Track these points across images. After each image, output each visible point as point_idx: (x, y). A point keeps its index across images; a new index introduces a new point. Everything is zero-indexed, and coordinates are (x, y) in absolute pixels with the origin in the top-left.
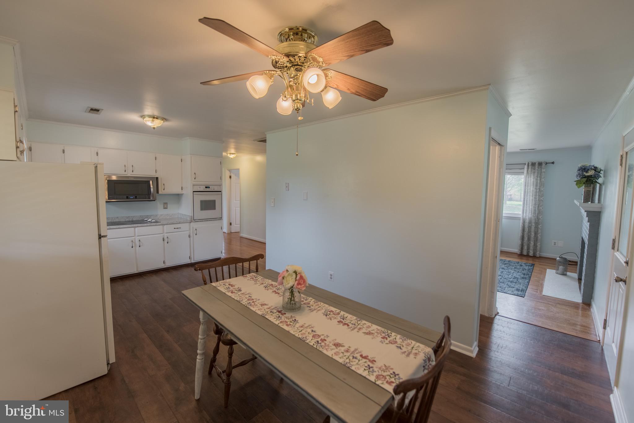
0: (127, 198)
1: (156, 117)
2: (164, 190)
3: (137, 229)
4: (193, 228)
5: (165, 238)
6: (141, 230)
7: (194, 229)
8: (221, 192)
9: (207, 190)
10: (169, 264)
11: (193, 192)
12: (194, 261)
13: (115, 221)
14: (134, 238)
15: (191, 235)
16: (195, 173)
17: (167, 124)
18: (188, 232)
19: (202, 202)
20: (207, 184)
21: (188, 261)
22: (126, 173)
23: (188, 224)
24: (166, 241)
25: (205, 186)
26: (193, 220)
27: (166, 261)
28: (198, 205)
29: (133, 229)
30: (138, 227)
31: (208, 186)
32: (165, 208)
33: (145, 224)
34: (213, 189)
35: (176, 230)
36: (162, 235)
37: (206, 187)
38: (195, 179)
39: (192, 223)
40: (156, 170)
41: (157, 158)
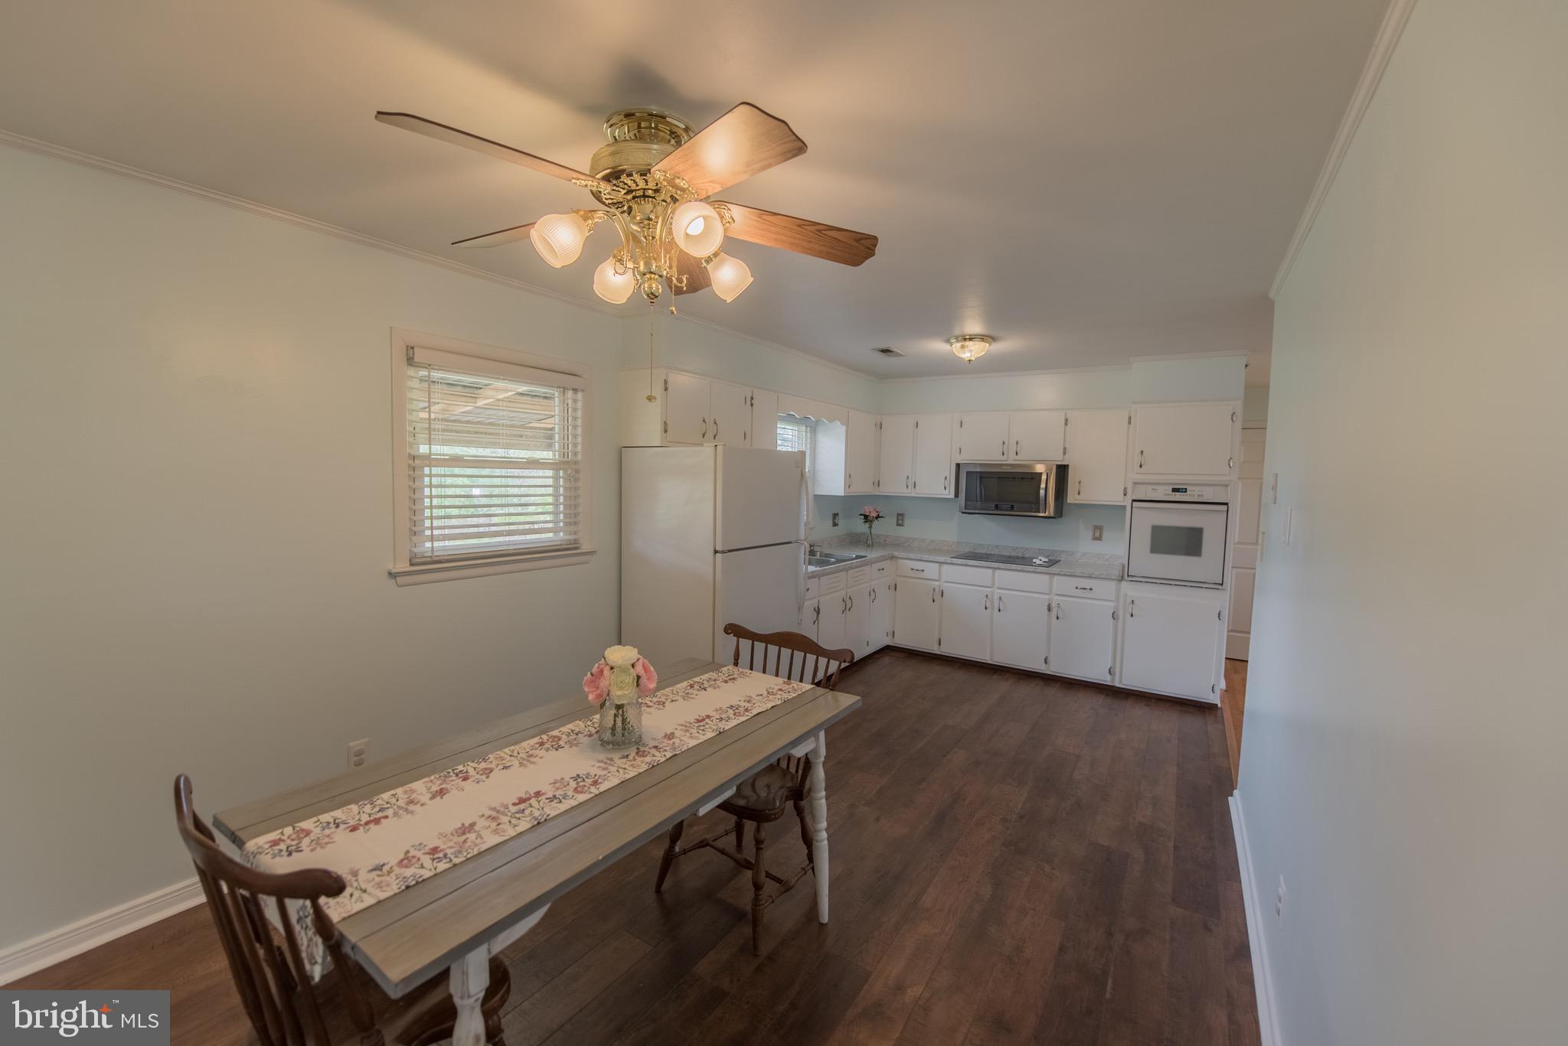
0: (997, 507)
1: (968, 337)
2: (1079, 493)
3: (998, 572)
4: (1126, 596)
5: (1054, 605)
6: (1008, 577)
7: (1129, 601)
8: (1227, 504)
9: (1178, 497)
10: (1055, 669)
11: (1134, 501)
12: (1120, 682)
13: (992, 553)
14: (990, 590)
15: (1121, 614)
16: (1142, 452)
17: (998, 347)
18: (1112, 604)
19: (1157, 531)
20: (1179, 480)
21: (1105, 679)
22: (1005, 457)
23: (1114, 584)
24: (1054, 613)
25: (1170, 488)
26: (1125, 575)
27: (1050, 659)
28: (1143, 538)
29: (990, 571)
30: (998, 569)
31: (1183, 487)
32: (1095, 539)
33: (1020, 567)
34: (1199, 495)
35: (1079, 593)
36: (1047, 597)
37: (1174, 490)
38: (1141, 466)
39: (1124, 584)
40: (1065, 449)
41: (1069, 420)
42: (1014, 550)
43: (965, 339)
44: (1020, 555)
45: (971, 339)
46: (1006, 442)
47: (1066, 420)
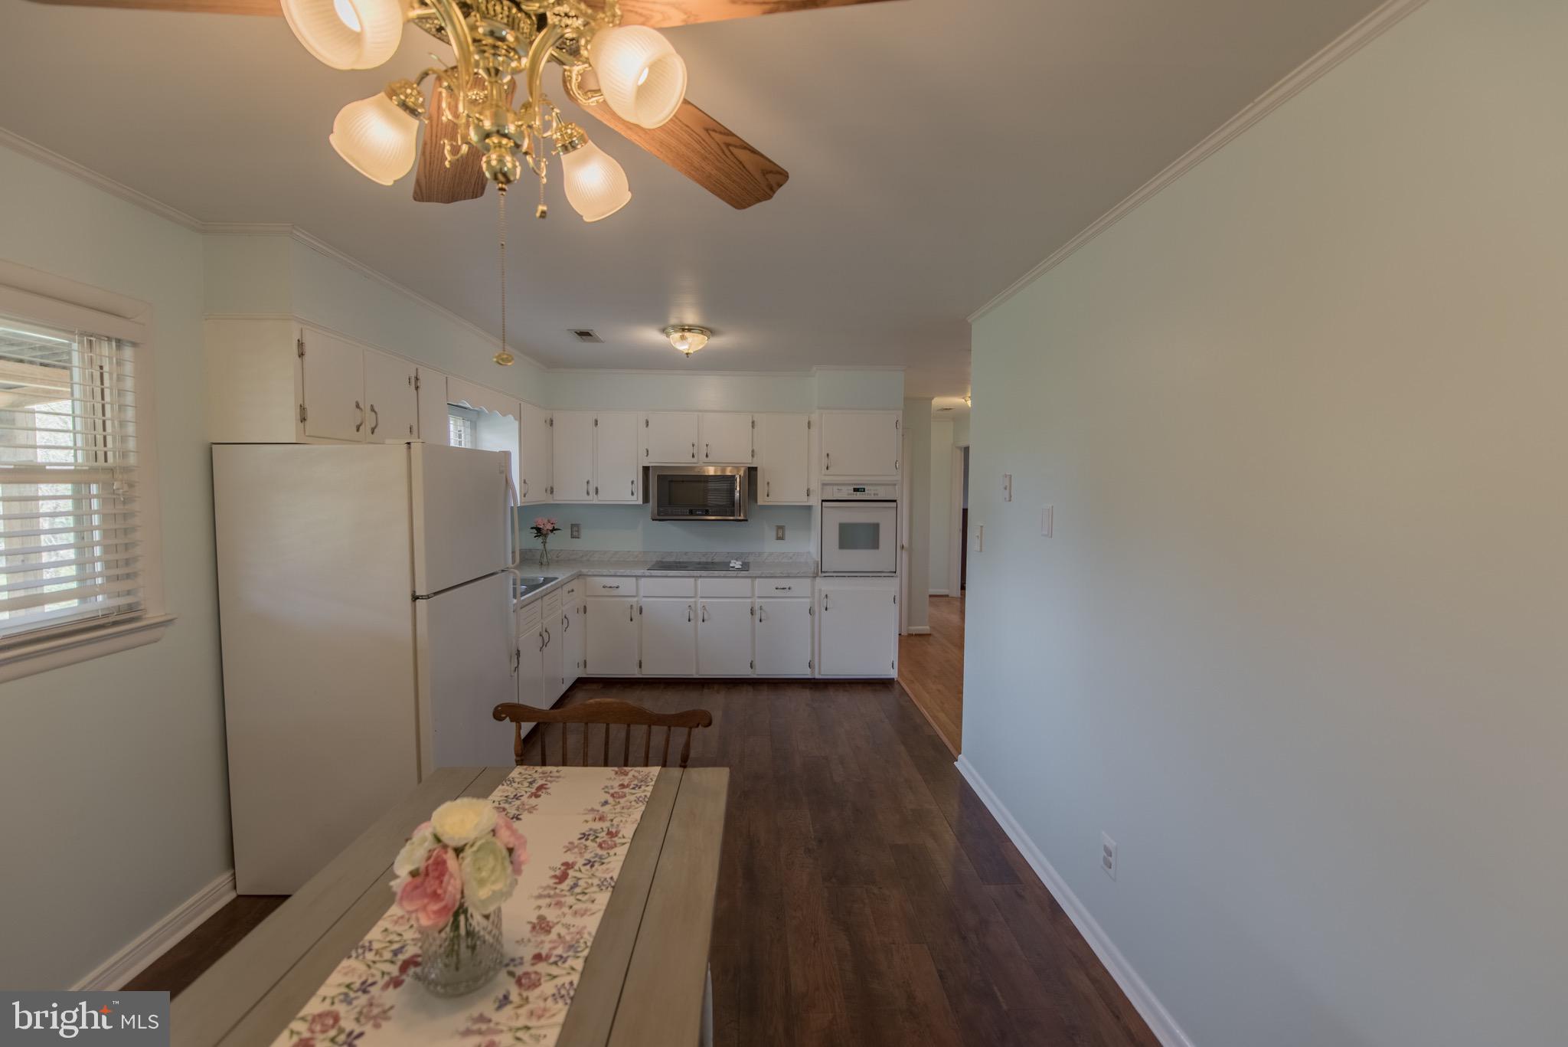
0: (691, 513)
2: (768, 496)
3: (700, 580)
4: (820, 590)
5: (757, 607)
6: (710, 585)
7: (823, 596)
8: (895, 501)
9: (859, 496)
10: (762, 671)
11: (823, 501)
12: (819, 673)
13: (681, 560)
14: (693, 600)
15: (817, 609)
16: (828, 455)
18: (808, 600)
19: (843, 528)
20: (859, 480)
21: (805, 672)
22: (695, 460)
23: (808, 581)
24: (757, 617)
25: (852, 488)
26: (820, 571)
27: (756, 663)
28: (833, 536)
29: (692, 580)
30: (701, 577)
31: (861, 487)
32: (778, 538)
33: (723, 573)
34: (874, 494)
35: (780, 593)
36: (749, 600)
37: (856, 490)
38: (827, 468)
39: (818, 580)
40: (753, 451)
41: (756, 423)
42: (704, 556)
43: (683, 330)
44: (710, 560)
45: (689, 330)
46: (696, 444)
47: (753, 422)
